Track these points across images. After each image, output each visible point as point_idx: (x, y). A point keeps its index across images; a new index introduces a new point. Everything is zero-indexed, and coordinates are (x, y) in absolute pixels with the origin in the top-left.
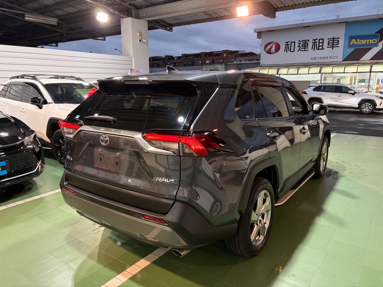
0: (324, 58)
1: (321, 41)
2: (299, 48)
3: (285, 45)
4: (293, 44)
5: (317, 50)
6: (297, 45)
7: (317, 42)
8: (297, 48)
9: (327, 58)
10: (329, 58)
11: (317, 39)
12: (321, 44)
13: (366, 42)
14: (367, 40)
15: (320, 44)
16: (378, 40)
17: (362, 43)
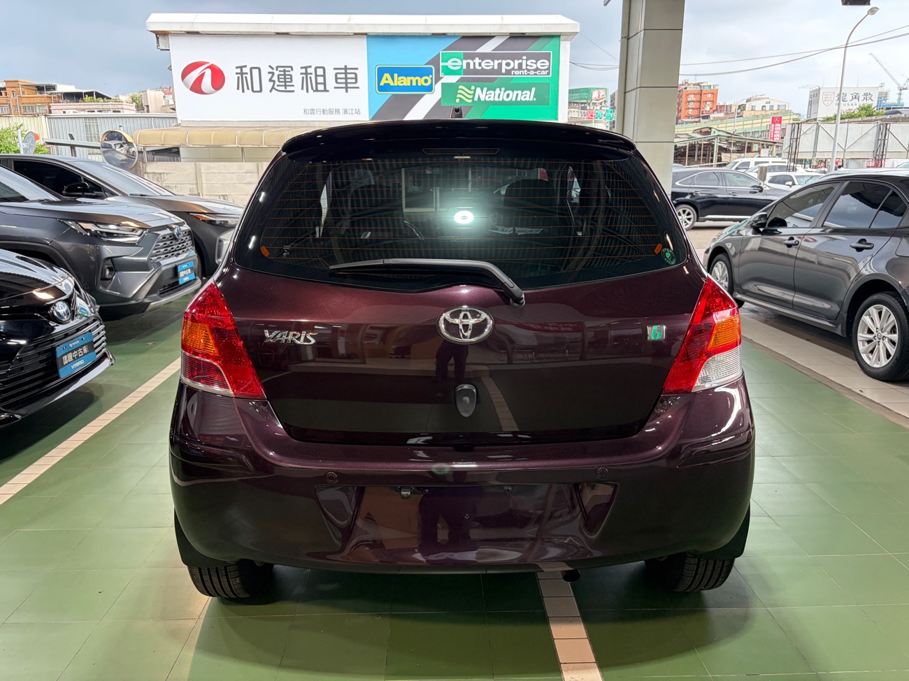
0: (331, 112)
1: (320, 72)
2: (272, 83)
3: (237, 73)
4: (255, 72)
5: (314, 91)
6: (266, 77)
7: (311, 74)
8: (267, 85)
9: (338, 111)
10: (341, 112)
11: (310, 67)
12: (320, 80)
13: (411, 81)
14: (412, 78)
15: (318, 78)
16: (432, 79)
17: (402, 83)
